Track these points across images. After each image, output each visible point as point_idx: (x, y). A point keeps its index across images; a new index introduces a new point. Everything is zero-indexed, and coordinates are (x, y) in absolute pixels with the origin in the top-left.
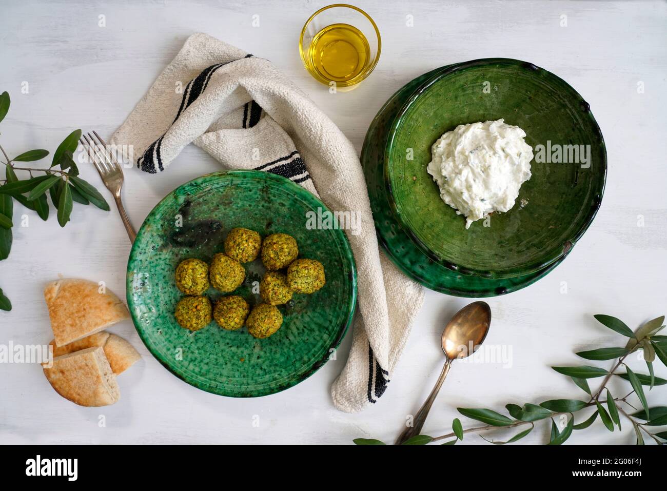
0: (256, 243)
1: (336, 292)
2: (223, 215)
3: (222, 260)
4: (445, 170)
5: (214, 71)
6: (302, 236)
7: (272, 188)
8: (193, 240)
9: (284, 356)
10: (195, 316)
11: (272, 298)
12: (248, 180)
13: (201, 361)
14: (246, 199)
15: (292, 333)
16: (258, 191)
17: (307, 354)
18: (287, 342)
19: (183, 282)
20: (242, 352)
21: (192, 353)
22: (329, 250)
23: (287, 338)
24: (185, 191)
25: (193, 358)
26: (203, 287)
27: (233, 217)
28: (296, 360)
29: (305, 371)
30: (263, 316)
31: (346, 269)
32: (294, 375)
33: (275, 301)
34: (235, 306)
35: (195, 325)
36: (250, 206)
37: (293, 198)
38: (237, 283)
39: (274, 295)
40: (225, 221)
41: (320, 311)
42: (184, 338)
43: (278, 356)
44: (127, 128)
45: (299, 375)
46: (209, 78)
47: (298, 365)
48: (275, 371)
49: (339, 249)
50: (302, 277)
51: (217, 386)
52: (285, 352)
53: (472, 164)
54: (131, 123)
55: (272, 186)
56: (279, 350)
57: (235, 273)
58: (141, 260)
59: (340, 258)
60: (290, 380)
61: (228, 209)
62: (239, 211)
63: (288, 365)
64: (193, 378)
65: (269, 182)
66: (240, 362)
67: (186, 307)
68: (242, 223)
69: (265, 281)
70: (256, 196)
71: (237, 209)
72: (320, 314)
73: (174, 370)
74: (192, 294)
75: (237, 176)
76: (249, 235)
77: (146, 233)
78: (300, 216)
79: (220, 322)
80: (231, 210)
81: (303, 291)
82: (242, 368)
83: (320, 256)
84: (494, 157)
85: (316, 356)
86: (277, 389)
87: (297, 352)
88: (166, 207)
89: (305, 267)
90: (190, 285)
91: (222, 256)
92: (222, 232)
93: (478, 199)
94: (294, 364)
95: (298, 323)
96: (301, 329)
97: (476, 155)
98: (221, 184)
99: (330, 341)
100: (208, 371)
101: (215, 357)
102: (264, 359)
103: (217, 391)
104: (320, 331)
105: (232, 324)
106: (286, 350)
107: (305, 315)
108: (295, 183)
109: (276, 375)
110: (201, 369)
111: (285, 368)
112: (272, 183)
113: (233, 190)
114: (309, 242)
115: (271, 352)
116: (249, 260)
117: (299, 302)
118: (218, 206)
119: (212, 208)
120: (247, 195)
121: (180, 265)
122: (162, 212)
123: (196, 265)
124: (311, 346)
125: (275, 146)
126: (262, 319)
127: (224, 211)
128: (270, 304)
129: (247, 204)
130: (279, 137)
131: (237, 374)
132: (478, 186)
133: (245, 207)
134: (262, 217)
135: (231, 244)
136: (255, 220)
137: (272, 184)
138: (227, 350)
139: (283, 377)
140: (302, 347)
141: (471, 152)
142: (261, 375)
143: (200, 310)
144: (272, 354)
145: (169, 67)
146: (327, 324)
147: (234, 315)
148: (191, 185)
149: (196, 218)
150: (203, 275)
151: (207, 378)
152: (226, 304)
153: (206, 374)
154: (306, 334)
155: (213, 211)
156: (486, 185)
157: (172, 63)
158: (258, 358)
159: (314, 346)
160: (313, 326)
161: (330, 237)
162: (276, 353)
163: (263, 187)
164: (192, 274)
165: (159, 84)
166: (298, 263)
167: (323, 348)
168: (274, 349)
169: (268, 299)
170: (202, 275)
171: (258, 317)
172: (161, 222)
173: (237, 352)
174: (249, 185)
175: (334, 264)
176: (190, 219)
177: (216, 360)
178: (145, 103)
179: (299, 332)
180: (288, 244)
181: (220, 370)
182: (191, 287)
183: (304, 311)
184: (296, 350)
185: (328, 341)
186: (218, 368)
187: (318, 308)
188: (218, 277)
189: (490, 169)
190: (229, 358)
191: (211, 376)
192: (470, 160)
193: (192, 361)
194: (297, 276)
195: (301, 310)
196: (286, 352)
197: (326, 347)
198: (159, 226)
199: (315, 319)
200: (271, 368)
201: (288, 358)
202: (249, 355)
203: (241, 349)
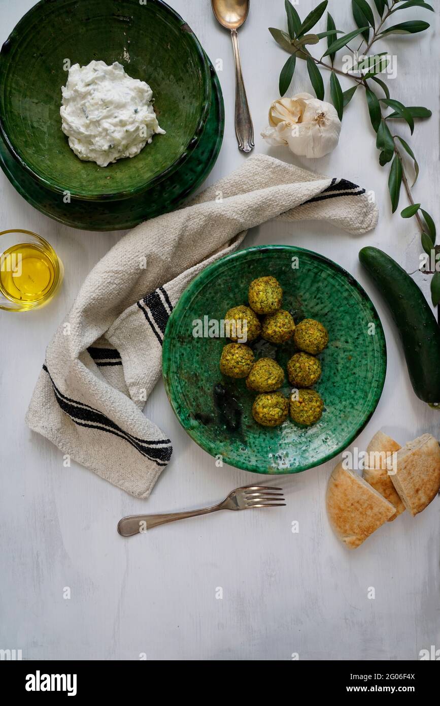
0: (235, 347)
1: (280, 266)
2: (208, 383)
3: (253, 379)
4: (103, 146)
5: (62, 396)
6: (226, 302)
7: (180, 332)
8: (234, 411)
9: (344, 316)
10: (310, 403)
11: (289, 328)
12: (172, 356)
13: (353, 398)
14: (191, 359)
15: (321, 310)
16: (183, 346)
17: (341, 293)
18: (331, 314)
19: (276, 417)
20: (342, 359)
21: (345, 407)
22: (239, 274)
23: (326, 314)
24: (185, 419)
25: (350, 406)
26: (280, 397)
27: (210, 373)
28: (348, 304)
29: (359, 294)
30: (307, 336)
31: (257, 256)
32: (362, 304)
33: (291, 326)
34: (298, 365)
35: (318, 403)
36: (198, 355)
37: (189, 311)
38: (275, 365)
39: (286, 326)
40: (214, 381)
41: (299, 282)
42: (330, 416)
43: (344, 322)
44: (127, 484)
45: (363, 300)
46: (70, 400)
47: (352, 302)
48: (360, 325)
49: (238, 263)
50: (266, 297)
51: (377, 381)
52: (341, 316)
53: (99, 117)
54: (121, 482)
55: (177, 332)
56: (338, 322)
57: (266, 365)
58: (257, 461)
59: (246, 262)
60: (368, 308)
61: (202, 377)
62: (203, 367)
63: (353, 312)
64: (370, 404)
65: (174, 335)
66: (352, 360)
67: (301, 414)
68: (215, 364)
69: (272, 336)
70: (188, 349)
71: (202, 368)
72: (302, 282)
73: (362, 423)
74: (287, 409)
75: (169, 367)
76: (228, 353)
77: (230, 457)
78: (206, 304)
79: (314, 378)
80: (203, 375)
81: (280, 297)
82: (358, 357)
83: (245, 284)
84: (93, 95)
85: (343, 283)
86: (376, 321)
87: (339, 304)
88: (203, 438)
89: (257, 294)
90: (279, 410)
91: (249, 380)
92: (225, 384)
93: (134, 115)
94: (352, 306)
95: (312, 304)
96: (317, 301)
97: (90, 113)
98: (177, 384)
99: (328, 270)
100: (363, 390)
101: (348, 385)
102: (348, 336)
103: (381, 380)
104: (318, 282)
105: (315, 367)
106: (339, 315)
107: (304, 298)
108: (174, 310)
109: (364, 322)
110: (360, 397)
111: (357, 314)
112: (174, 332)
113: (183, 372)
114: (231, 295)
115: (340, 330)
116: (252, 354)
117: (291, 304)
118: (199, 387)
119: (202, 393)
120: (186, 358)
121: (260, 421)
122: (207, 442)
123: (259, 404)
124: (334, 289)
125: (135, 326)
126: (309, 336)
127: (204, 381)
128: (294, 330)
129: (196, 358)
130: (125, 323)
131: (364, 362)
132: (121, 114)
133: (200, 360)
134: (209, 343)
135: (237, 370)
136: (212, 351)
137: (176, 332)
138: (342, 374)
139: (365, 316)
140: (334, 298)
141: (87, 117)
142: (364, 338)
143: (304, 399)
144: (342, 328)
145: (60, 448)
146: (312, 274)
147: (307, 364)
148: (180, 413)
149: (212, 409)
150: (269, 397)
151: (369, 391)
152: (296, 373)
153: (366, 392)
154: (321, 296)
155: (205, 392)
156: (121, 106)
157: (56, 444)
158: (347, 342)
159: (334, 286)
160: (314, 288)
161: (226, 273)
162: (341, 325)
163: (179, 341)
164: (268, 408)
165: (79, 457)
166: (253, 302)
167: (335, 277)
168: (339, 327)
169: (290, 333)
170: (269, 399)
171: (308, 341)
172: (218, 442)
173: (343, 364)
174: (177, 356)
175: (253, 268)
176: (213, 415)
177: (351, 383)
178: (100, 469)
179: (320, 303)
180: (235, 314)
181: (360, 379)
182: (281, 409)
183: (300, 299)
184: (338, 305)
185: (328, 272)
186: (359, 381)
187: (296, 284)
188: (270, 382)
189: (104, 100)
190: (349, 371)
191: (367, 387)
192: (94, 118)
193: (353, 407)
194: (266, 302)
195: (299, 302)
196: (340, 314)
197: (333, 273)
198: (222, 444)
199: (307, 287)
200: (357, 328)
201: (346, 313)
202: (344, 352)
203: (339, 360)
